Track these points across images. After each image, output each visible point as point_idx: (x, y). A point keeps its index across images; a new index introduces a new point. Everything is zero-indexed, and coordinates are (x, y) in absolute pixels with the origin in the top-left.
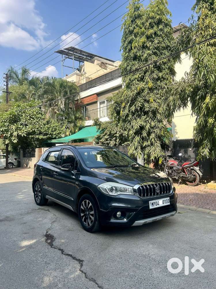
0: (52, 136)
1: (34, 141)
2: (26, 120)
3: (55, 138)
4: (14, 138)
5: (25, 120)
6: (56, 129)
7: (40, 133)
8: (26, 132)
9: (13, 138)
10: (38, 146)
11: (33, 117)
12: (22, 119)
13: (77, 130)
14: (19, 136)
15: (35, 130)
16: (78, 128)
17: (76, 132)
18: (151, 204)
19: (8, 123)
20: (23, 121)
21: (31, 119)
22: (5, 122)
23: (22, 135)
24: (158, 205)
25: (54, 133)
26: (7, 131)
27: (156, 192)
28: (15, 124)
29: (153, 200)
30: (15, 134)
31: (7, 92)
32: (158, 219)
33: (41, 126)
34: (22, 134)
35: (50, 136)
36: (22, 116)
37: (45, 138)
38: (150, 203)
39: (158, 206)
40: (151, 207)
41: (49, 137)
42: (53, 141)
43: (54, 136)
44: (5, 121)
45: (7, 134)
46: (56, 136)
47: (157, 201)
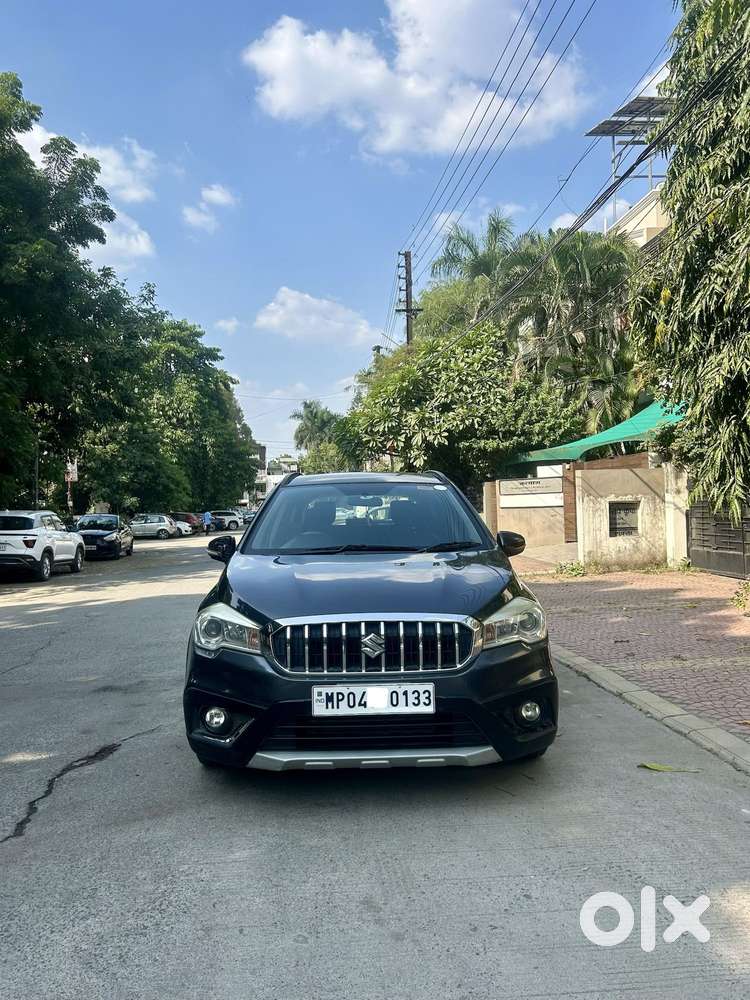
0: (531, 440)
1: (477, 459)
2: (448, 394)
3: (540, 446)
4: (417, 453)
5: (444, 394)
6: (545, 414)
7: (492, 433)
8: (448, 431)
9: (414, 453)
10: (489, 475)
11: (470, 379)
12: (437, 389)
13: (626, 412)
14: (428, 446)
15: (473, 424)
16: (631, 404)
17: (625, 419)
18: (324, 696)
19: (398, 409)
20: (440, 396)
21: (465, 388)
22: (391, 405)
23: (436, 443)
24: (360, 704)
25: (537, 428)
26: (395, 432)
27: (363, 656)
28: (417, 409)
29: (335, 683)
30: (417, 440)
31: (407, 310)
32: (364, 762)
33: (494, 409)
34: (434, 439)
35: (522, 439)
36: (438, 379)
37: (507, 448)
38: (320, 694)
39: (358, 711)
40: (319, 709)
41: (519, 443)
42: (535, 456)
43: (536, 439)
44: (391, 400)
45: (397, 440)
46: (543, 439)
47: (357, 690)
